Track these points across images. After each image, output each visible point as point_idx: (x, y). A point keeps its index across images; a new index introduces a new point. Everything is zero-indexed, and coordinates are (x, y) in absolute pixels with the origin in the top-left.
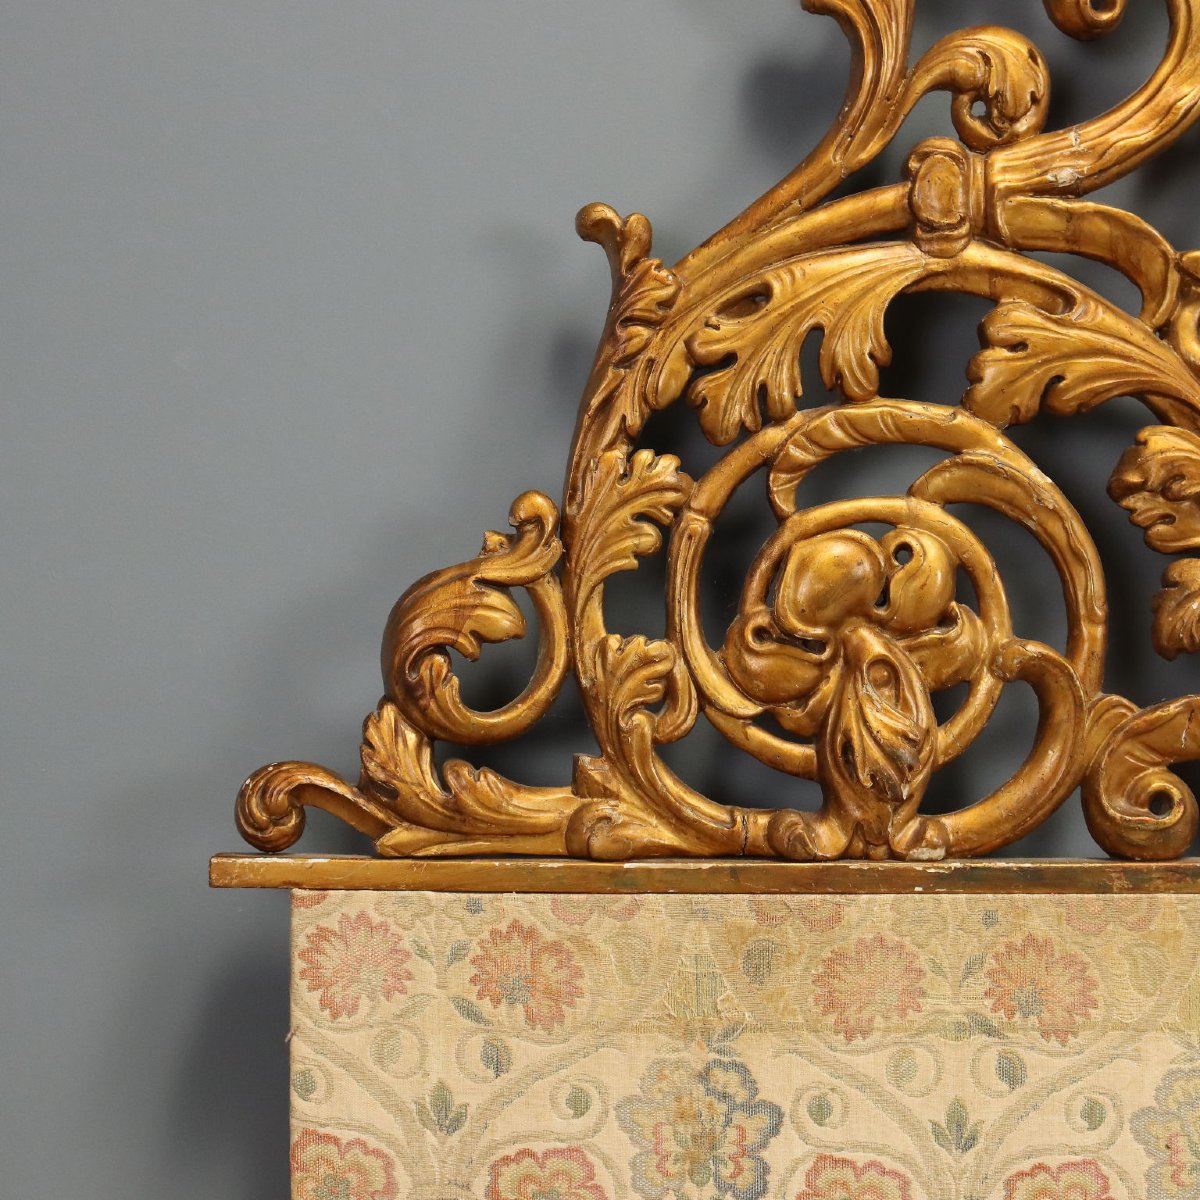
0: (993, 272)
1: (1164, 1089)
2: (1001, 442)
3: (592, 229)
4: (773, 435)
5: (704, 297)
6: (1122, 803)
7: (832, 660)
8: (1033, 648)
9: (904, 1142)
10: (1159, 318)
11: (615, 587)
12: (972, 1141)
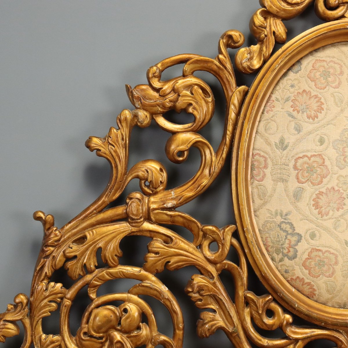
0: (150, 231)
2: (154, 278)
3: (39, 219)
4: (89, 277)
5: (69, 238)
7: (106, 341)
8: (163, 338)
10: (198, 243)
11: (44, 319)
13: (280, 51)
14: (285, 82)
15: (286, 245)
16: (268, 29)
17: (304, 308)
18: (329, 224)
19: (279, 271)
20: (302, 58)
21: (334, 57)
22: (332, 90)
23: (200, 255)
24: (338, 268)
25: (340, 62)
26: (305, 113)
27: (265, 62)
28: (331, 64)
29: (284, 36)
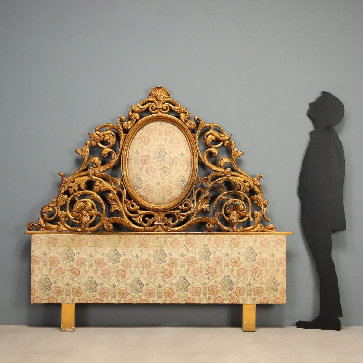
0: (95, 179)
1: (109, 252)
2: (96, 194)
3: (60, 175)
4: (76, 194)
5: (69, 181)
6: (106, 226)
7: (81, 214)
8: (99, 213)
9: (86, 257)
10: (110, 183)
11: (61, 207)
12: (92, 257)
13: (137, 123)
14: (139, 133)
15: (138, 184)
16: (133, 116)
17: (143, 204)
18: (151, 177)
19: (136, 193)
20: (144, 125)
21: (154, 125)
22: (152, 136)
23: (111, 187)
24: (154, 191)
25: (155, 127)
26: (144, 143)
27: (132, 126)
29: (139, 119)
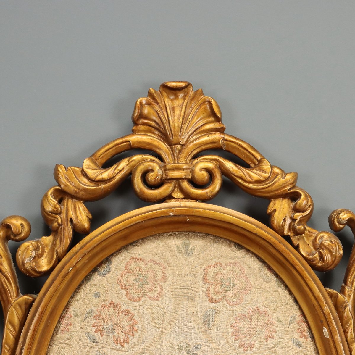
13: (78, 246)
14: (87, 290)
16: (64, 215)
20: (112, 255)
21: (155, 255)
22: (150, 302)
25: (162, 262)
26: (111, 336)
27: (59, 260)
28: (151, 264)
29: (86, 225)
